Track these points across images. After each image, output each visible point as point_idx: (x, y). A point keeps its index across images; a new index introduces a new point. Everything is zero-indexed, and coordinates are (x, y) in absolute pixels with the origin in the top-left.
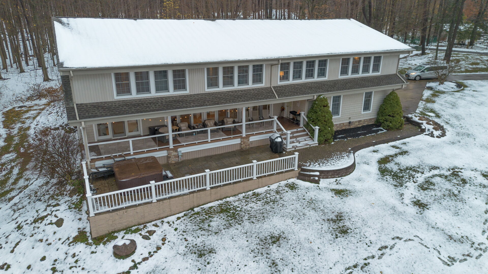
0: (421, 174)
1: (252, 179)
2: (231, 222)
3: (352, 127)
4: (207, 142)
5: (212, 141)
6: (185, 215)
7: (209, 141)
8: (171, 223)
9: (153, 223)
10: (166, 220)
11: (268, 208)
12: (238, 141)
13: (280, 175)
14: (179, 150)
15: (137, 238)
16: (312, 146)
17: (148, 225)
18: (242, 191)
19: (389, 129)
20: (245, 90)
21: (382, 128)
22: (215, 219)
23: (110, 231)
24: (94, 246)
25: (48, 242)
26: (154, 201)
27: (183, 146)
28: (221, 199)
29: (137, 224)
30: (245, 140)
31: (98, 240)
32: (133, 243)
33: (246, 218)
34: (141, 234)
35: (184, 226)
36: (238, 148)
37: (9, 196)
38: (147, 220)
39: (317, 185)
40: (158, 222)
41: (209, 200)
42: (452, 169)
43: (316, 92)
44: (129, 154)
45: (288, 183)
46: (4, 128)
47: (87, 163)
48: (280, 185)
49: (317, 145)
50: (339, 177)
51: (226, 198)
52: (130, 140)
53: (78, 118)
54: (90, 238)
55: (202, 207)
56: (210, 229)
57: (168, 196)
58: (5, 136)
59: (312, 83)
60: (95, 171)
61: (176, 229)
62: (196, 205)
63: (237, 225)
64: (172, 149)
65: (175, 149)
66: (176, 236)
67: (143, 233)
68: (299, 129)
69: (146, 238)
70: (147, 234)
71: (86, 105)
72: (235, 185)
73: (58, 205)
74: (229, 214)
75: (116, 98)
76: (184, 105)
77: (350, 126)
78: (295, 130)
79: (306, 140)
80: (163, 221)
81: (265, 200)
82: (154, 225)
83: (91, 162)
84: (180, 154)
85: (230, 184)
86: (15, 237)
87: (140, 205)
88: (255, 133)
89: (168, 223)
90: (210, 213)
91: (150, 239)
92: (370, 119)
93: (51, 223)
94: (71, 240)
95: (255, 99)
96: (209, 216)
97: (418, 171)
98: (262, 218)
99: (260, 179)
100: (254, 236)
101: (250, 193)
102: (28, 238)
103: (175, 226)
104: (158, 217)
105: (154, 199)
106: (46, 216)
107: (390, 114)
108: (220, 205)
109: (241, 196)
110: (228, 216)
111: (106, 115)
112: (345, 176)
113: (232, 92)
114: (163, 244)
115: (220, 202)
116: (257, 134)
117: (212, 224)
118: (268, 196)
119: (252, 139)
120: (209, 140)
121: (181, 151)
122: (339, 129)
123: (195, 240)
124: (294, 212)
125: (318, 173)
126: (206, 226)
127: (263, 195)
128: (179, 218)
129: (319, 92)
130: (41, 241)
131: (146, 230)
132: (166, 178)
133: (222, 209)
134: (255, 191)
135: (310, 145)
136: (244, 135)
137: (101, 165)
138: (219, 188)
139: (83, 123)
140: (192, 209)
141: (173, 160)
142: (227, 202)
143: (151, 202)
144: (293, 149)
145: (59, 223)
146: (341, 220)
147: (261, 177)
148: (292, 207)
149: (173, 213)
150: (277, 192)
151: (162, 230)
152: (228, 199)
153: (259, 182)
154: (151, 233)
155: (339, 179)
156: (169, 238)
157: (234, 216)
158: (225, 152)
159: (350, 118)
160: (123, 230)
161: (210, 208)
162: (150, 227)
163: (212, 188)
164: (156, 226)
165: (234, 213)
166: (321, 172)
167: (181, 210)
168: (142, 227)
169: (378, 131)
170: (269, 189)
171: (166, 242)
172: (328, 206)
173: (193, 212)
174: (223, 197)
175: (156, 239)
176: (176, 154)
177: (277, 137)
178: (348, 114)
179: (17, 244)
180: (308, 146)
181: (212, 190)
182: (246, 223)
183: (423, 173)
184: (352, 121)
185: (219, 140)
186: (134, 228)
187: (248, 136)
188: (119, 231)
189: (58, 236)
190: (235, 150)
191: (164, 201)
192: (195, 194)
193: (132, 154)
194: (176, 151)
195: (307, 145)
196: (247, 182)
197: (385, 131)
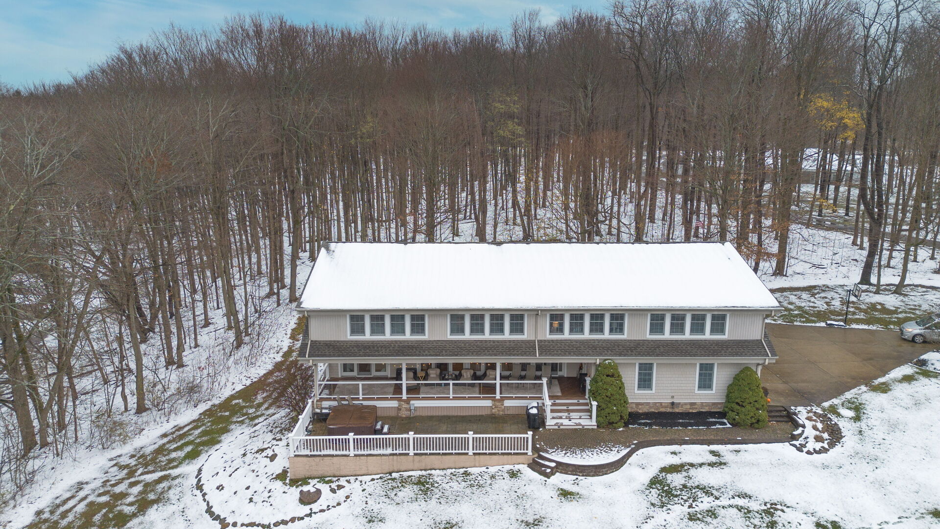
0: (713, 499)
1: (467, 454)
2: (419, 496)
3: (677, 411)
4: (448, 398)
5: (455, 398)
6: (381, 478)
7: (451, 398)
8: (363, 483)
9: (348, 478)
10: (360, 478)
11: (468, 491)
12: (488, 403)
13: (505, 456)
14: (412, 402)
15: (325, 488)
16: (586, 427)
17: (342, 479)
18: (453, 466)
19: (735, 424)
20: (498, 341)
21: (725, 421)
22: (405, 490)
23: (307, 476)
24: (288, 487)
25: (257, 474)
26: (352, 455)
27: (418, 399)
28: (425, 470)
29: (332, 475)
30: (498, 404)
31: (294, 482)
32: (318, 492)
33: (437, 496)
34: (330, 486)
35: (373, 488)
36: (488, 412)
37: (257, 421)
38: (342, 473)
39: (546, 479)
40: (352, 479)
41: (411, 468)
42: (772, 504)
43: (600, 354)
44: (358, 399)
45: (513, 468)
46: (290, 338)
47: (313, 402)
48: (502, 469)
49: (596, 427)
50: (583, 476)
51: (431, 469)
52: (360, 383)
53: (307, 356)
54: (288, 479)
55: (401, 473)
56: (395, 498)
57: (366, 452)
58: (285, 349)
59: (599, 341)
60: (318, 411)
61: (364, 490)
62: (396, 470)
63: (423, 501)
64: (404, 401)
65: (408, 401)
66: (360, 497)
67: (334, 486)
68: (581, 401)
69: (333, 491)
70: (336, 488)
71: (320, 342)
72: (444, 457)
73: (281, 440)
74: (423, 488)
75: (350, 337)
76: (417, 353)
77: (673, 408)
78: (575, 401)
79: (580, 418)
80: (357, 479)
81: (472, 482)
82: (347, 481)
83: (317, 401)
84: (412, 408)
85: (439, 454)
86: (238, 462)
87: (337, 456)
88: (514, 396)
89: (361, 482)
90: (404, 482)
91: (336, 493)
92: (714, 404)
93: (267, 457)
94: (274, 476)
95: (507, 355)
96: (402, 486)
97: (712, 494)
98: (453, 501)
99: (477, 457)
100: (432, 516)
101: (462, 471)
102: (246, 465)
103: (365, 487)
104: (354, 473)
105: (352, 453)
106: (266, 449)
107: (737, 400)
108: (420, 477)
109: (449, 471)
110: (421, 490)
111: (334, 356)
112: (593, 476)
113: (481, 341)
114: (345, 501)
115: (424, 473)
116: (517, 398)
117: (399, 494)
118: (480, 478)
119: (507, 403)
120: (451, 396)
121: (413, 404)
122: (653, 410)
123: (374, 504)
124: (492, 504)
125: (553, 465)
126: (392, 495)
127: (474, 476)
128: (373, 480)
129: (606, 355)
130: (253, 471)
131: (337, 483)
132: (380, 432)
133: (419, 481)
134: (468, 469)
135: (583, 426)
136: (498, 396)
137: (327, 406)
138: (424, 457)
139: (311, 361)
140: (390, 474)
141: (404, 414)
142: (430, 475)
143: (348, 456)
144: (556, 427)
145: (273, 458)
146: (537, 525)
147: (479, 454)
148: (495, 497)
149: (370, 473)
150: (493, 477)
151: (351, 487)
152: (433, 472)
153: (475, 459)
154: (340, 487)
155: (580, 478)
156: (353, 497)
157: (425, 492)
158: (470, 414)
159: (673, 397)
160: (318, 478)
161: (409, 477)
162: (343, 482)
163: (415, 454)
164: (349, 482)
165: (428, 488)
166: (559, 464)
167: (379, 472)
168: (335, 479)
169: (715, 423)
170: (486, 470)
171: (348, 500)
172: (537, 506)
173: (390, 477)
174: (429, 468)
175: (341, 494)
176: (407, 406)
177: (532, 408)
178: (669, 391)
179: (236, 470)
180: (581, 427)
181: (415, 457)
182: (434, 501)
183: (717, 498)
184: (676, 401)
185: (464, 398)
186: (327, 479)
187: (503, 399)
188: (314, 478)
189: (266, 470)
190: (484, 414)
191: (362, 458)
192: (395, 457)
193: (361, 398)
194: (408, 403)
195: (579, 424)
196: (460, 456)
197: (729, 426)
